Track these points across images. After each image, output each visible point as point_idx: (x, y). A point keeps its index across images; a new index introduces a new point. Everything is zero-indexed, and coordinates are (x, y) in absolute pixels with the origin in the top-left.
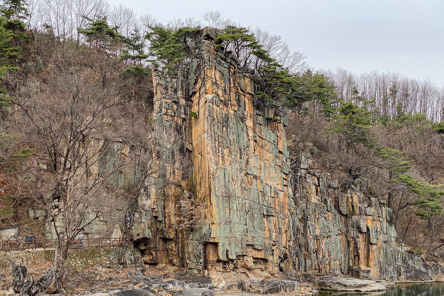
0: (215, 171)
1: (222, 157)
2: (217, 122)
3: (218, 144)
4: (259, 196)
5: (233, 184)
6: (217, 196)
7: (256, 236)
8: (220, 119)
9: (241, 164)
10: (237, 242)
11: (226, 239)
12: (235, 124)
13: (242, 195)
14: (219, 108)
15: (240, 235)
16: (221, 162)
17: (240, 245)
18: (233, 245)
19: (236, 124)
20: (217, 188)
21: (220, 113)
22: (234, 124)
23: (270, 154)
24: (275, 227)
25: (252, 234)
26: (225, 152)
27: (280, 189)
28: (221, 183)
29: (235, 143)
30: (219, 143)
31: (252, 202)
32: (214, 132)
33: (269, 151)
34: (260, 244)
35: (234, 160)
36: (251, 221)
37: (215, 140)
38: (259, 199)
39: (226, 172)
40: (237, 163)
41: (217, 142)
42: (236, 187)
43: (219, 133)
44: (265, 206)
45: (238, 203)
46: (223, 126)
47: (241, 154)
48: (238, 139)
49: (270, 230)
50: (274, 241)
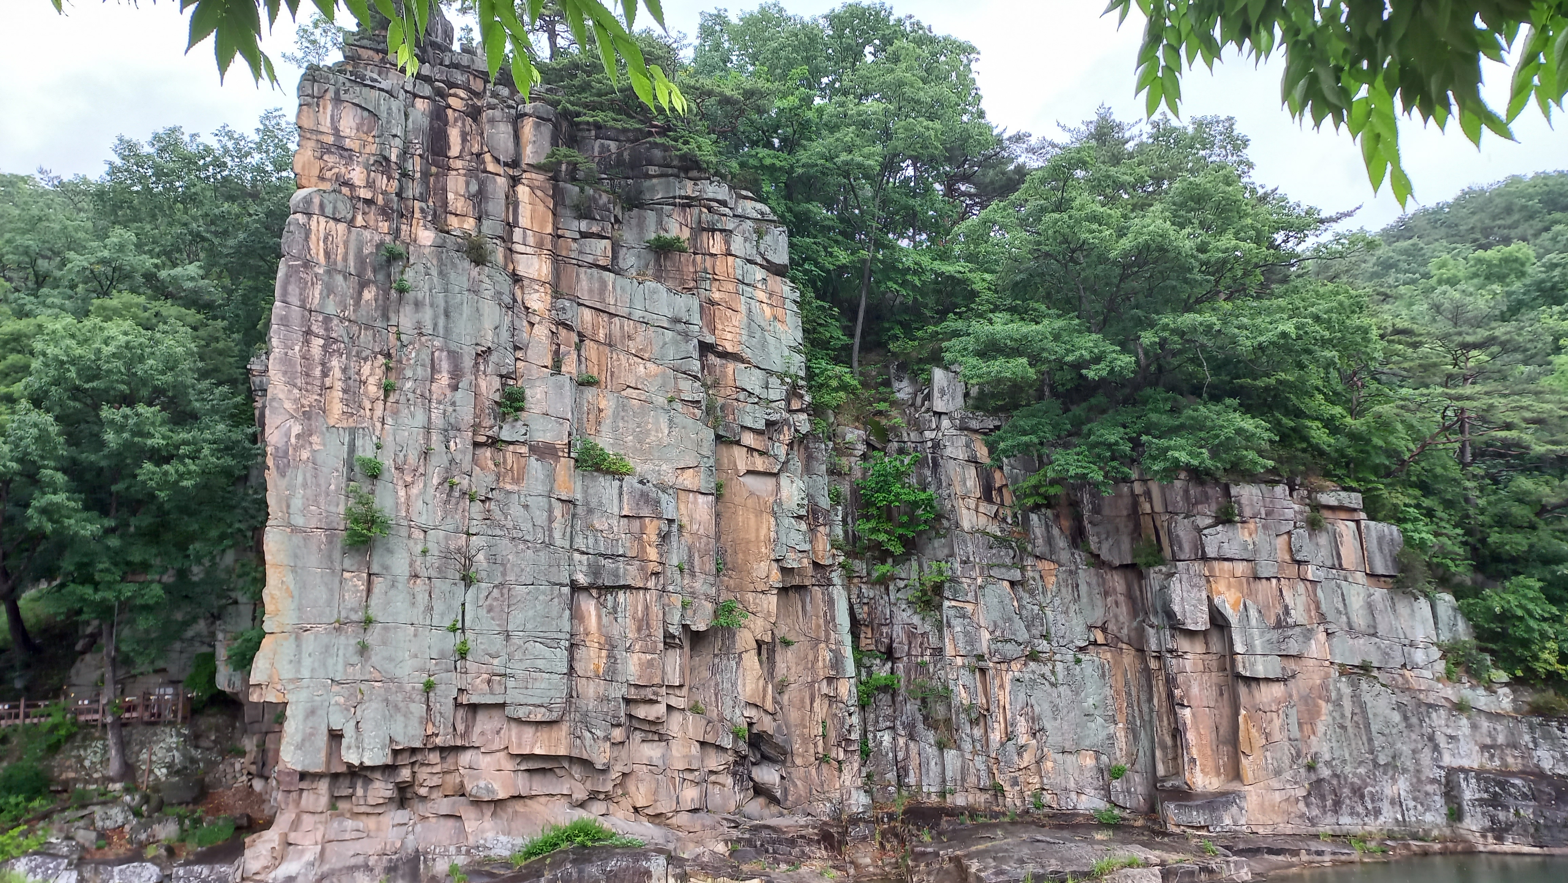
0: (293, 440)
1: (345, 391)
2: (328, 272)
3: (324, 347)
4: (551, 520)
5: (400, 483)
6: (295, 529)
7: (517, 668)
8: (345, 259)
9: (450, 409)
10: (400, 697)
11: (336, 688)
12: (434, 272)
13: (449, 520)
14: (342, 227)
15: (422, 670)
16: (337, 408)
17: (418, 709)
18: (371, 711)
19: (441, 273)
20: (297, 503)
21: (346, 243)
22: (427, 274)
23: (648, 364)
24: (639, 630)
25: (496, 662)
26: (366, 369)
27: (690, 487)
28: (322, 481)
29: (423, 339)
30: (329, 340)
31: (506, 541)
32: (303, 307)
33: (646, 356)
34: (538, 702)
35: (411, 396)
36: (489, 611)
37: (308, 333)
38: (550, 530)
39: (359, 443)
40: (434, 405)
41: (317, 343)
42: (414, 491)
43: (331, 308)
44: (583, 553)
45: (419, 548)
46: (363, 285)
47: (456, 374)
48: (441, 322)
49: (610, 646)
50: (637, 686)
